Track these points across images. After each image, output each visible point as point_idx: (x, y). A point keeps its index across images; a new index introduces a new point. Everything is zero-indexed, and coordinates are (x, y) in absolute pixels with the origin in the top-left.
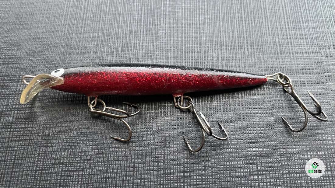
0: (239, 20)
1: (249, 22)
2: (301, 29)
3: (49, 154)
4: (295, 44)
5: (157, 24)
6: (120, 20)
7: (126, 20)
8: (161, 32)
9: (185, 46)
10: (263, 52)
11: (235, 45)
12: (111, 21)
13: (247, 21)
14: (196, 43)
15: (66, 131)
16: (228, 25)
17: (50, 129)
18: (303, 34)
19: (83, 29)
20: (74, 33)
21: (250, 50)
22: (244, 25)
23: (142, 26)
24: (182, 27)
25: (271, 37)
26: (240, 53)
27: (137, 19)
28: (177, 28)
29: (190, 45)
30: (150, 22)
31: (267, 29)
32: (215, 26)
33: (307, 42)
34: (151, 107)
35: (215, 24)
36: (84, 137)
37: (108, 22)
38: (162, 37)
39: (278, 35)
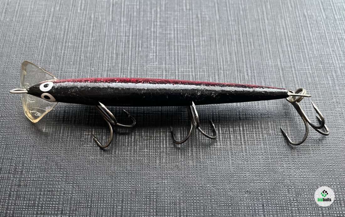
0: (237, 43)
1: (248, 45)
2: (304, 51)
3: (21, 194)
4: (299, 67)
5: (147, 47)
6: (105, 42)
7: (112, 42)
8: (151, 55)
9: (178, 70)
10: (264, 76)
11: (234, 69)
12: (95, 43)
13: (245, 43)
14: (190, 68)
15: (42, 167)
16: (225, 48)
17: (23, 165)
18: (307, 56)
19: (63, 51)
20: (52, 56)
21: (250, 74)
22: (243, 47)
23: (130, 49)
24: (175, 50)
25: (272, 60)
26: (239, 77)
27: (124, 41)
28: (169, 51)
29: (184, 70)
30: (139, 45)
31: (268, 52)
32: (211, 48)
33: (311, 66)
34: (141, 138)
35: (211, 47)
36: (64, 173)
37: (92, 45)
38: (152, 60)
39: (280, 59)
